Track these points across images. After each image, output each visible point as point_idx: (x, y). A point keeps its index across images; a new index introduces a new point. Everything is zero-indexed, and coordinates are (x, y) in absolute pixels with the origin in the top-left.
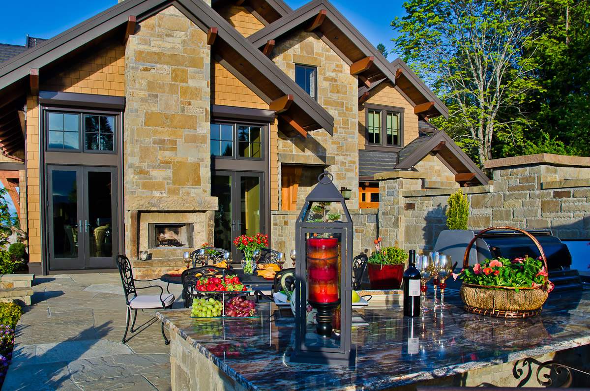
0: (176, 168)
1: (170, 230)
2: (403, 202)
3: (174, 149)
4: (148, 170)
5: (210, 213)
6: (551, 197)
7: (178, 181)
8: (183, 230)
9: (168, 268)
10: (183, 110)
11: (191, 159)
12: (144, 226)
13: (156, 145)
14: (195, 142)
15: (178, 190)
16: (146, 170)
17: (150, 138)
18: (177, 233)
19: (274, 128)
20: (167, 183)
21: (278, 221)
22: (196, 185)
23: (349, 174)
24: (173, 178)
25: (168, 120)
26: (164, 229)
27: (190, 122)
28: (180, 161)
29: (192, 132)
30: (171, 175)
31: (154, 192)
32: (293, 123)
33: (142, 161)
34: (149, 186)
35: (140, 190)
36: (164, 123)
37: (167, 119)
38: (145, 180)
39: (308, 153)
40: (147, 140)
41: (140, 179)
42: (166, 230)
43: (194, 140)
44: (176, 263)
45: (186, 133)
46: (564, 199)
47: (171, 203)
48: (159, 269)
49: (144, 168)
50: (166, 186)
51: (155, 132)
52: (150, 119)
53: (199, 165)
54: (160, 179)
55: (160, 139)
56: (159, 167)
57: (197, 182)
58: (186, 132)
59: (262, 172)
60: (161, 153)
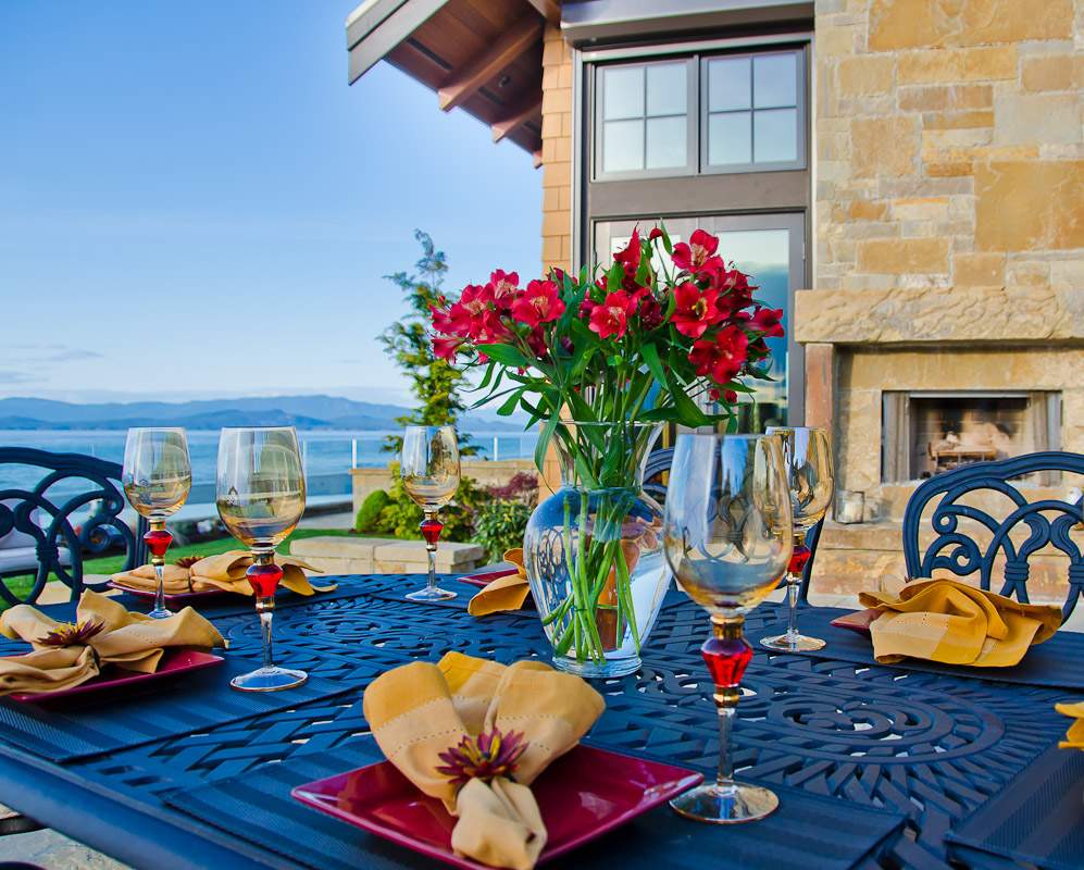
0: (987, 189)
1: (981, 421)
3: (984, 120)
4: (886, 201)
7: (995, 233)
11: (1051, 152)
12: (864, 399)
13: (914, 114)
14: (1067, 85)
15: (998, 266)
16: (877, 203)
17: (890, 91)
20: (956, 242)
22: (1070, 246)
24: (978, 222)
25: (958, 18)
26: (961, 418)
27: (1046, 14)
28: (1004, 159)
29: (1054, 49)
30: (970, 214)
31: (904, 278)
33: (859, 172)
35: (851, 274)
36: (943, 32)
37: (952, 14)
38: (870, 240)
40: (880, 98)
41: (854, 235)
42: (968, 421)
43: (1060, 75)
45: (1028, 56)
49: (867, 195)
50: (952, 256)
51: (910, 68)
52: (891, 24)
54: (927, 233)
55: (926, 92)
56: (925, 190)
57: (1076, 233)
58: (1029, 52)
60: (931, 136)
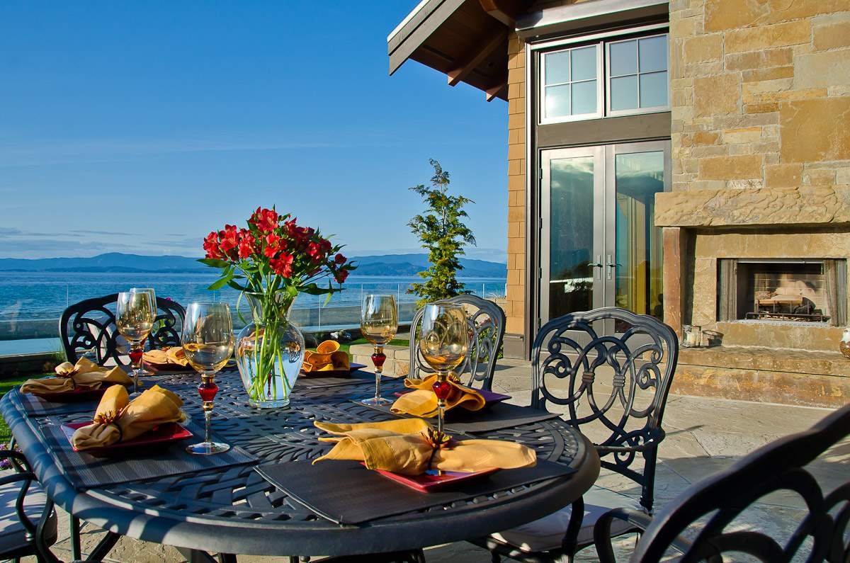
0: (789, 120)
3: (785, 73)
4: (718, 131)
7: (796, 150)
9: (735, 371)
11: (836, 91)
12: (705, 265)
15: (798, 172)
16: (712, 132)
17: (719, 58)
18: (813, 285)
20: (768, 157)
25: (767, 5)
26: (779, 278)
28: (801, 99)
29: (837, 19)
30: (777, 138)
31: (731, 182)
33: (700, 113)
34: (718, 170)
35: (696, 180)
36: (757, 15)
37: (762, 3)
38: (708, 158)
41: (697, 154)
42: (783, 279)
44: (754, 361)
45: (819, 26)
48: (709, 372)
49: (705, 128)
50: (764, 167)
52: (720, 13)
54: (747, 151)
55: (745, 56)
56: (743, 123)
58: (819, 23)
60: (749, 86)
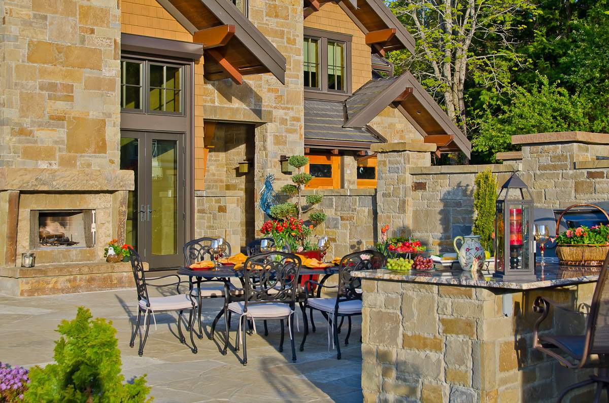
0: (71, 127)
2: (410, 180)
3: (69, 98)
4: (32, 128)
5: (122, 195)
6: (584, 178)
7: (74, 146)
8: (77, 220)
9: (68, 277)
10: (83, 41)
11: (94, 114)
12: (25, 214)
13: (44, 92)
14: (99, 89)
15: (75, 159)
16: (29, 129)
17: (35, 81)
18: (63, 225)
19: (199, 68)
20: (60, 148)
21: (206, 206)
22: (99, 153)
23: (292, 137)
24: (68, 140)
25: (62, 54)
27: (93, 60)
28: (77, 116)
29: (95, 73)
30: (65, 137)
31: (39, 162)
32: (224, 63)
33: (22, 115)
34: (32, 154)
35: (19, 159)
36: (56, 60)
37: (60, 52)
38: (27, 145)
39: (236, 104)
40: (31, 83)
41: (20, 142)
42: (49, 221)
43: (97, 84)
44: (80, 270)
45: (87, 75)
46: (598, 180)
47: (68, 179)
48: (55, 279)
49: (25, 126)
50: (58, 154)
51: (43, 72)
52: (36, 52)
53: (104, 122)
54: (49, 143)
55: (49, 83)
56: (47, 125)
57: (102, 148)
58: (87, 73)
59: (182, 133)
60: (51, 103)
